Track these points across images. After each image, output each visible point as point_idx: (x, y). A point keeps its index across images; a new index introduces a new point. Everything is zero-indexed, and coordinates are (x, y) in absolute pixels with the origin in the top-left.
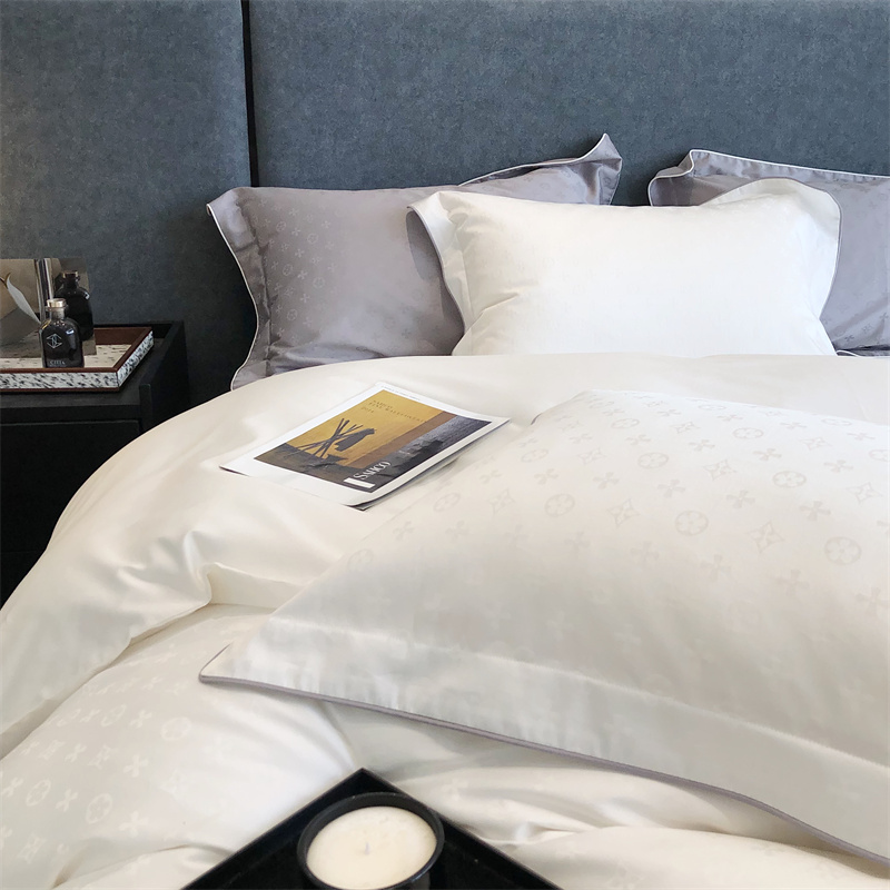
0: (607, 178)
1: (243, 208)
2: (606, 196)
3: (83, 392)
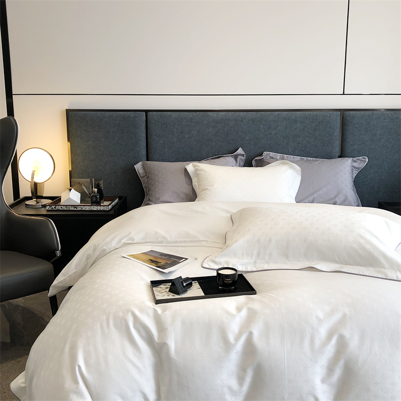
0: (241, 159)
1: (144, 167)
2: (241, 165)
3: (100, 211)
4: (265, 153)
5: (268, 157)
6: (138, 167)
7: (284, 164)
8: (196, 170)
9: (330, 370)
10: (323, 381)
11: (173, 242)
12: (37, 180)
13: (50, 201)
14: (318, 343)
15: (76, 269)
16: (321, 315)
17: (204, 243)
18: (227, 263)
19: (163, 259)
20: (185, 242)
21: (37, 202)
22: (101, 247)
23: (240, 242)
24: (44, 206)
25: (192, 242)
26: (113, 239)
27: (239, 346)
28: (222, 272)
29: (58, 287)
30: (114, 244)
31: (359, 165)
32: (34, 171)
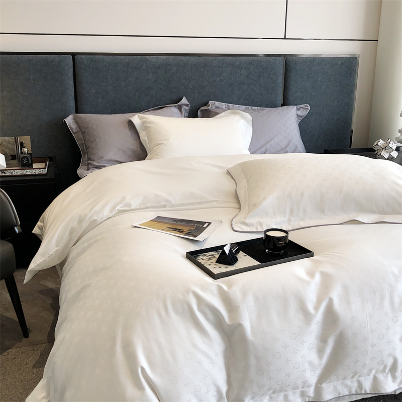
0: (185, 110)
1: (76, 121)
2: (186, 115)
3: (35, 175)
4: (210, 102)
5: (214, 107)
6: (69, 120)
11: (178, 205)
17: (215, 204)
20: (192, 204)
22: (90, 217)
25: (200, 203)
26: (104, 207)
27: (319, 317)
28: (270, 234)
29: (34, 271)
30: (106, 213)
31: (302, 112)
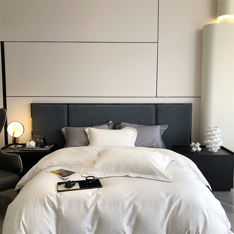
0: (111, 126)
1: (66, 129)
3: (44, 151)
4: (122, 123)
5: (123, 125)
6: (63, 130)
7: (130, 128)
8: (89, 131)
9: (130, 220)
10: (127, 225)
11: (71, 165)
12: (15, 136)
13: (21, 146)
14: (125, 208)
15: (28, 177)
16: (127, 196)
17: (85, 165)
18: (93, 174)
19: (66, 173)
20: (76, 165)
21: (15, 147)
22: (40, 167)
23: (98, 165)
24: (18, 148)
25: (79, 165)
26: (45, 164)
27: (92, 210)
28: (88, 178)
29: (19, 186)
30: (45, 166)
31: (164, 128)
32: (14, 132)
